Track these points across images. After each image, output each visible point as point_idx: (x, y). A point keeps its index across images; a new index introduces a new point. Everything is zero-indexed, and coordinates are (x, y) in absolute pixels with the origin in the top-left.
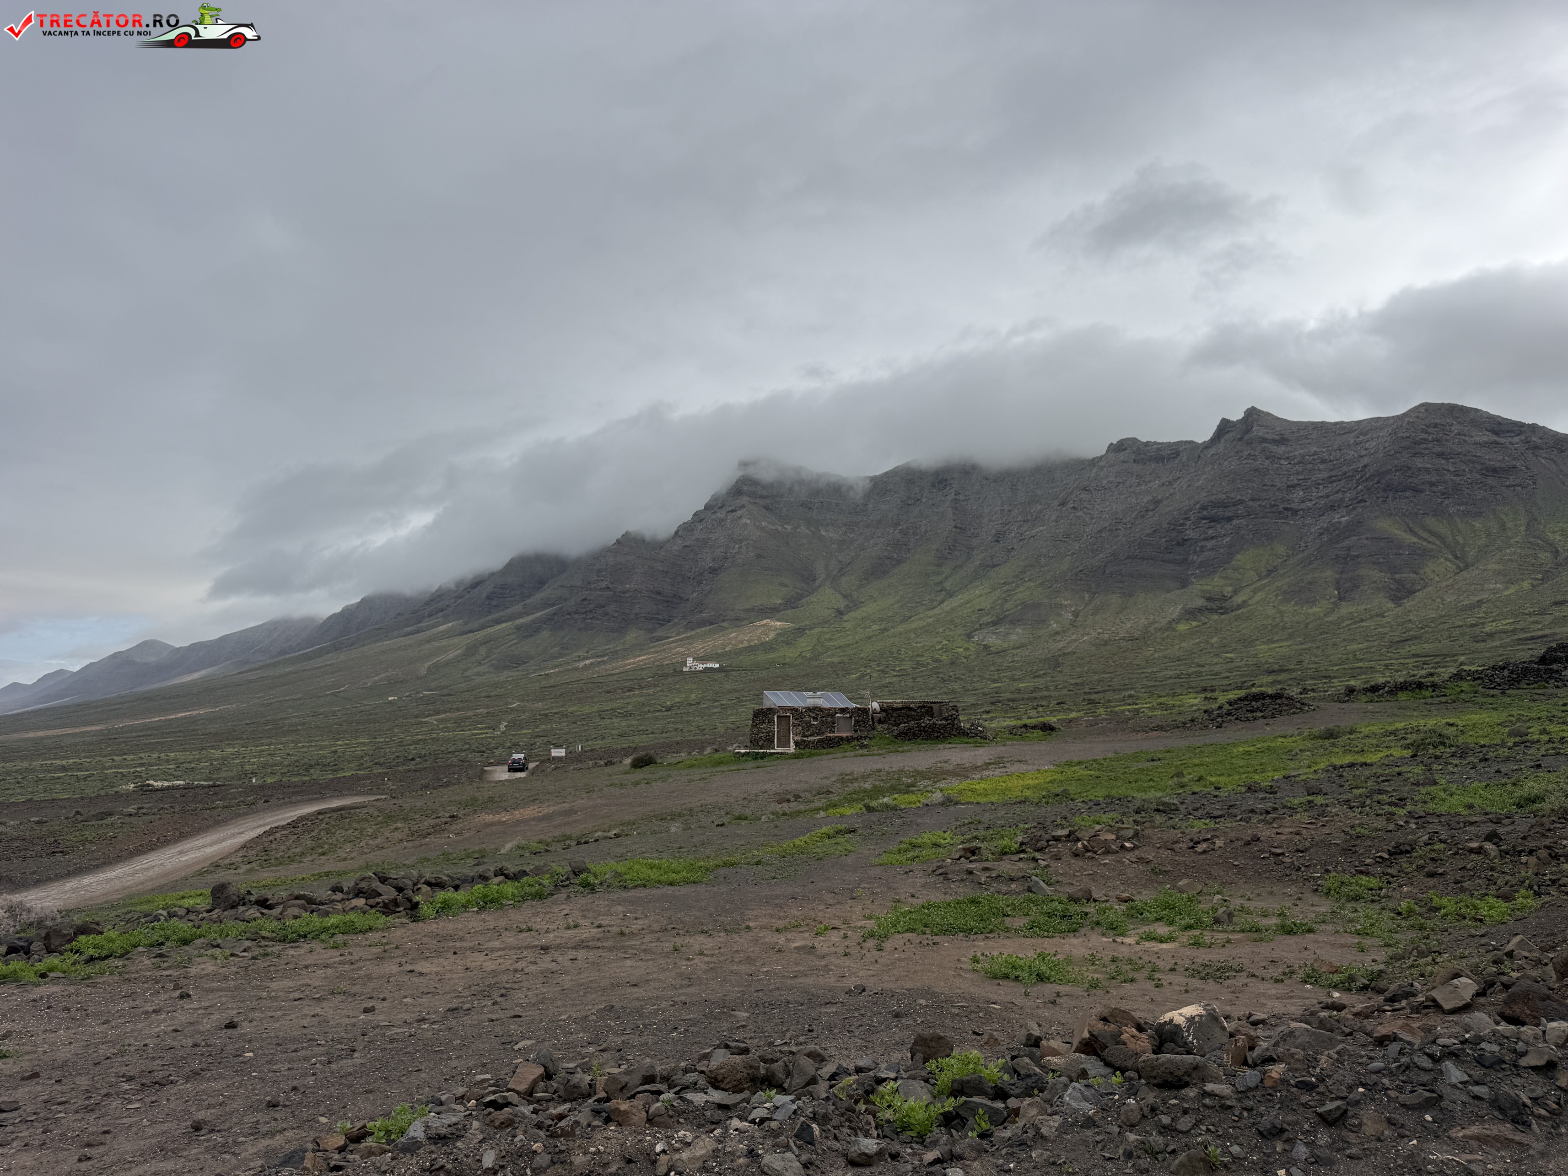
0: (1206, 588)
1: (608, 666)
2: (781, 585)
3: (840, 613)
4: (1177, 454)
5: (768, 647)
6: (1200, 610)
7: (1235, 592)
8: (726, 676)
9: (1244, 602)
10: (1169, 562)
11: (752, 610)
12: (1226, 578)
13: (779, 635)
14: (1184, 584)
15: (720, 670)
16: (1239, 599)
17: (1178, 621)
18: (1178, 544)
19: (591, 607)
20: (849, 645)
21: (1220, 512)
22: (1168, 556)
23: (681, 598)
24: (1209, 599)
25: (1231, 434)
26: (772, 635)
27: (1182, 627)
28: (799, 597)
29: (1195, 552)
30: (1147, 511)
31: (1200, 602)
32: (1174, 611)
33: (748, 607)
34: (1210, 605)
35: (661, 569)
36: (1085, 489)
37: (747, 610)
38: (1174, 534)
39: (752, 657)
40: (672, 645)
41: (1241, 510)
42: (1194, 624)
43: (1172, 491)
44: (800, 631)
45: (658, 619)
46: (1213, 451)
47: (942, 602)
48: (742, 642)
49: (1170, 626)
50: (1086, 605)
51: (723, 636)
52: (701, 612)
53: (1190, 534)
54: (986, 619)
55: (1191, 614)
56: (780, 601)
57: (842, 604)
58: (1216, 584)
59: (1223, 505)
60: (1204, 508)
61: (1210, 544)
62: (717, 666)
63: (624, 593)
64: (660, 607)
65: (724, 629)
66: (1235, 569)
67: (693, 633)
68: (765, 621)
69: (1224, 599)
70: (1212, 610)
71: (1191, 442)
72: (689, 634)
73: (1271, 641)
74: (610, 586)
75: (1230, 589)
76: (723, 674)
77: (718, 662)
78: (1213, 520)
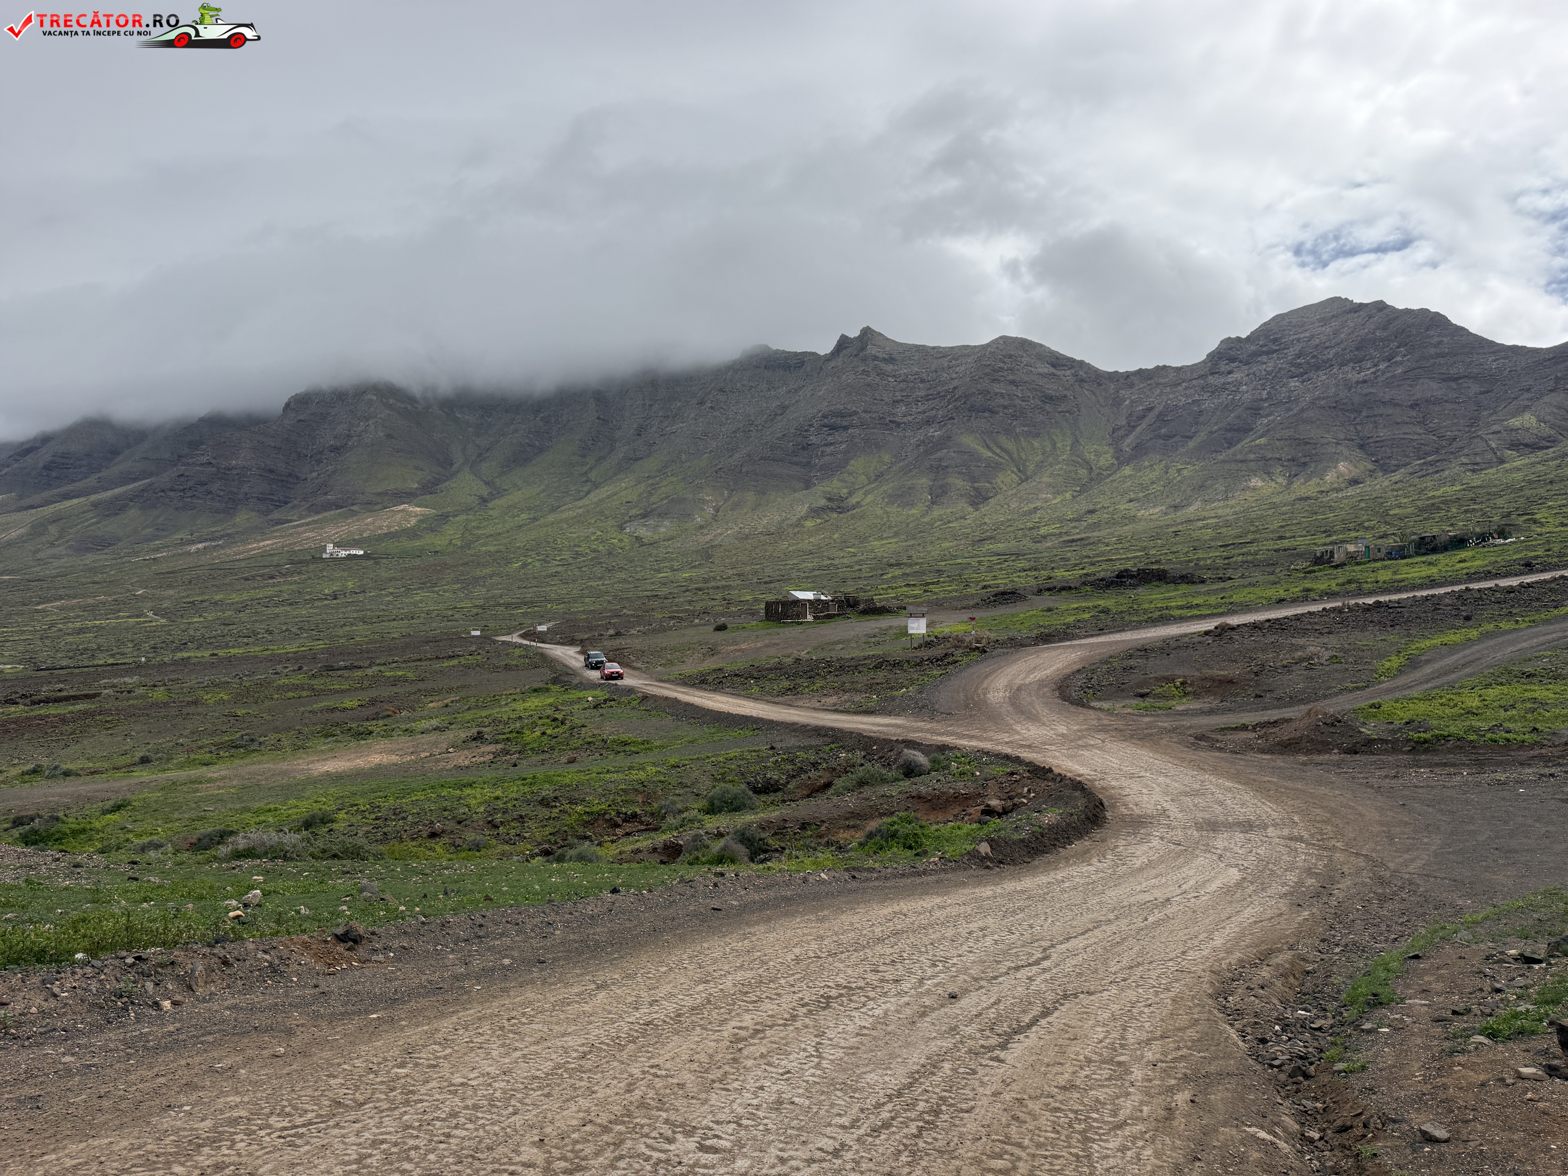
0: (829, 489)
1: (228, 551)
2: (416, 468)
3: (484, 501)
4: (803, 363)
5: (412, 534)
6: (823, 509)
7: (850, 494)
8: (376, 563)
9: (858, 503)
10: (796, 464)
11: (385, 493)
12: (843, 481)
13: (420, 521)
14: (808, 485)
15: (366, 556)
16: (853, 500)
17: (805, 518)
18: (803, 448)
19: (191, 484)
20: (500, 534)
21: (838, 421)
22: (795, 459)
23: (298, 478)
24: (829, 499)
25: (849, 350)
26: (413, 521)
27: (809, 524)
28: (437, 482)
29: (817, 456)
30: (776, 415)
31: (823, 502)
32: (802, 509)
33: (380, 491)
34: (830, 504)
35: (273, 444)
36: (721, 390)
37: (379, 494)
38: (800, 439)
39: (396, 544)
40: (300, 529)
41: (855, 420)
42: (819, 521)
43: (797, 398)
44: (444, 518)
45: (273, 500)
46: (833, 364)
47: (588, 492)
48: (381, 528)
49: (799, 524)
50: (726, 501)
51: (358, 520)
52: (326, 494)
53: (813, 439)
54: (633, 512)
55: (816, 512)
56: (416, 486)
57: (485, 491)
58: (835, 485)
59: (841, 415)
60: (825, 416)
61: (829, 450)
62: (361, 552)
63: (229, 469)
64: (274, 486)
65: (354, 513)
66: (850, 474)
67: (320, 516)
68: (402, 507)
69: (842, 499)
70: (832, 510)
71: (814, 354)
72: (316, 518)
73: (881, 538)
74: (213, 461)
75: (845, 491)
76: (372, 562)
77: (361, 549)
78: (833, 428)
